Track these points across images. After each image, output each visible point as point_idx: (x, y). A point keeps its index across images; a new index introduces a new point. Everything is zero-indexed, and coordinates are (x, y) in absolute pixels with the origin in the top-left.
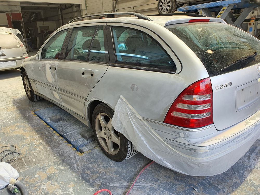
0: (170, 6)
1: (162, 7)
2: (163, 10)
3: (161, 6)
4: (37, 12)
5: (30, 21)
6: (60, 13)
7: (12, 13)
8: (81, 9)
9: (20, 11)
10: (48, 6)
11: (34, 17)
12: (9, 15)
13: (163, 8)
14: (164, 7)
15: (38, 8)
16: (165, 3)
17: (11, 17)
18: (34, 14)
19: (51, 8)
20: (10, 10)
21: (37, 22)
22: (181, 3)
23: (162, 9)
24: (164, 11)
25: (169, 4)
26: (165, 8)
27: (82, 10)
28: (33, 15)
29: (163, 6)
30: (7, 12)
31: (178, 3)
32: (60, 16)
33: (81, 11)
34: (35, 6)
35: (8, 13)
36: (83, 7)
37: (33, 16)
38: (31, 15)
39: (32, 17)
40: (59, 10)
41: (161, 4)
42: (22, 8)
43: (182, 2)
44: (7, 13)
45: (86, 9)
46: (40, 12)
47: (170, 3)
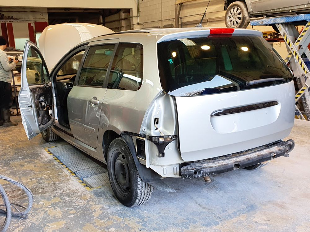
3: (230, 18)
6: (102, 21)
8: (131, 15)
10: (85, 11)
16: (234, 14)
23: (230, 22)
24: (234, 25)
25: (240, 16)
26: (234, 20)
33: (131, 18)
36: (134, 13)
40: (101, 17)
41: (230, 15)
43: (256, 13)
45: (138, 17)
46: (74, 19)
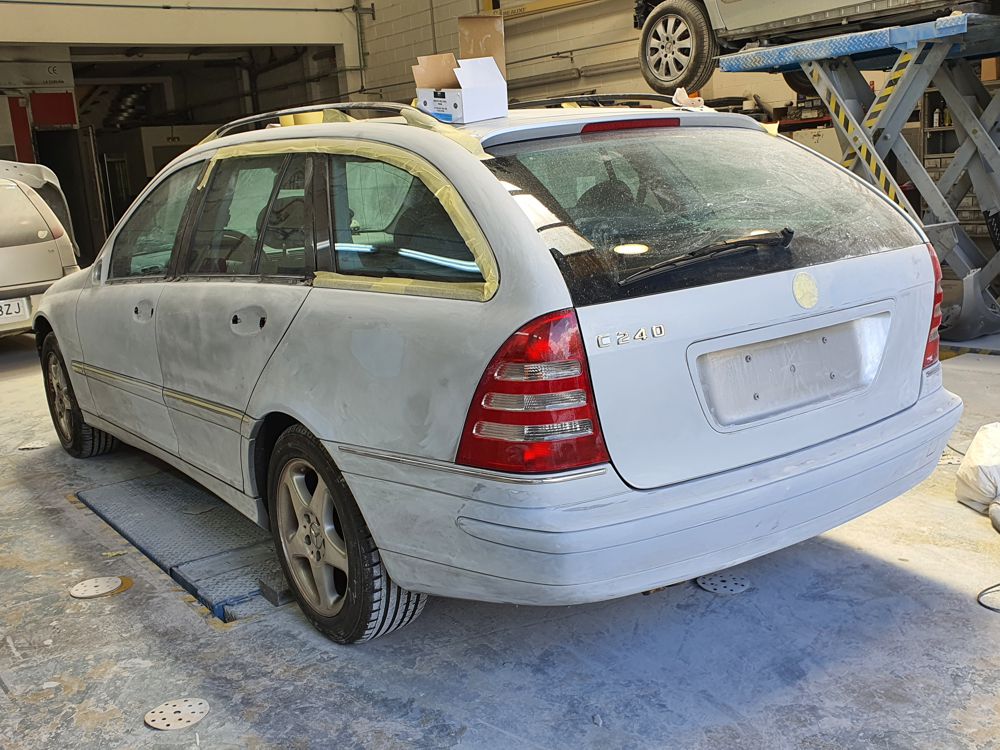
0: (689, 49)
1: (655, 57)
2: (662, 68)
3: (655, 50)
4: (144, 85)
5: (114, 126)
6: (247, 87)
7: (33, 95)
8: (339, 66)
9: (67, 83)
10: (193, 58)
11: (132, 107)
12: (21, 105)
13: (660, 59)
14: (666, 56)
15: (153, 68)
16: (668, 39)
17: (29, 111)
18: (134, 96)
19: (208, 64)
20: (28, 80)
21: (143, 128)
22: (734, 36)
23: (658, 64)
24: (668, 72)
25: (687, 43)
26: (670, 59)
27: (344, 70)
28: (129, 99)
29: (661, 53)
30: (14, 89)
31: (725, 39)
32: (248, 100)
33: (339, 75)
34: (135, 58)
35: (17, 94)
36: (350, 57)
37: (129, 104)
38: (120, 99)
39: (123, 107)
40: (245, 73)
41: (654, 43)
42: (79, 71)
43: (738, 32)
44: (12, 94)
45: (361, 69)
46: (160, 86)
47: (688, 36)
